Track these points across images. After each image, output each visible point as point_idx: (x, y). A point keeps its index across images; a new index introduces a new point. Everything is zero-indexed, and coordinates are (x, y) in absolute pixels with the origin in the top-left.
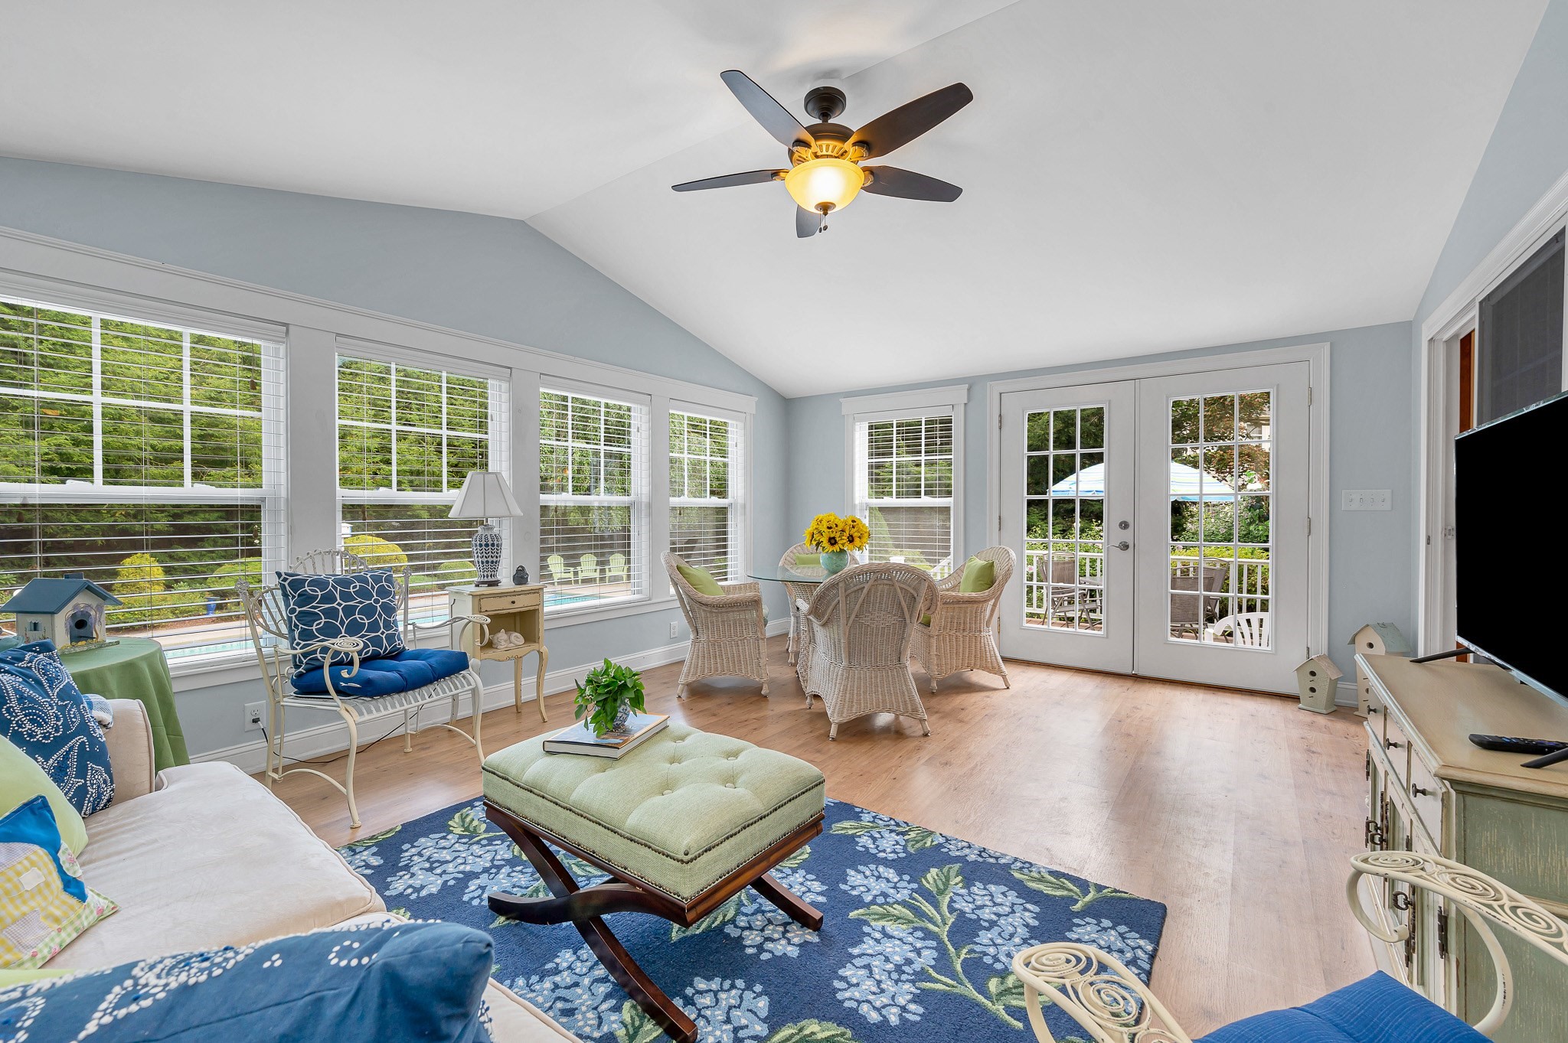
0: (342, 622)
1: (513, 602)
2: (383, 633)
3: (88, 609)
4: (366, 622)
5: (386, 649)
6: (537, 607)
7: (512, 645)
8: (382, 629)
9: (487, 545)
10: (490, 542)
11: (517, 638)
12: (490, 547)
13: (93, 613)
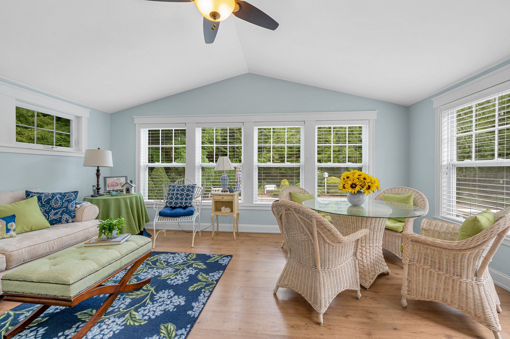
0: (174, 197)
1: (223, 198)
2: (184, 201)
3: (129, 187)
4: (180, 197)
5: (183, 206)
6: (232, 201)
7: (225, 212)
8: (184, 200)
9: (223, 179)
10: (224, 179)
11: (228, 210)
12: (222, 180)
13: (130, 188)
